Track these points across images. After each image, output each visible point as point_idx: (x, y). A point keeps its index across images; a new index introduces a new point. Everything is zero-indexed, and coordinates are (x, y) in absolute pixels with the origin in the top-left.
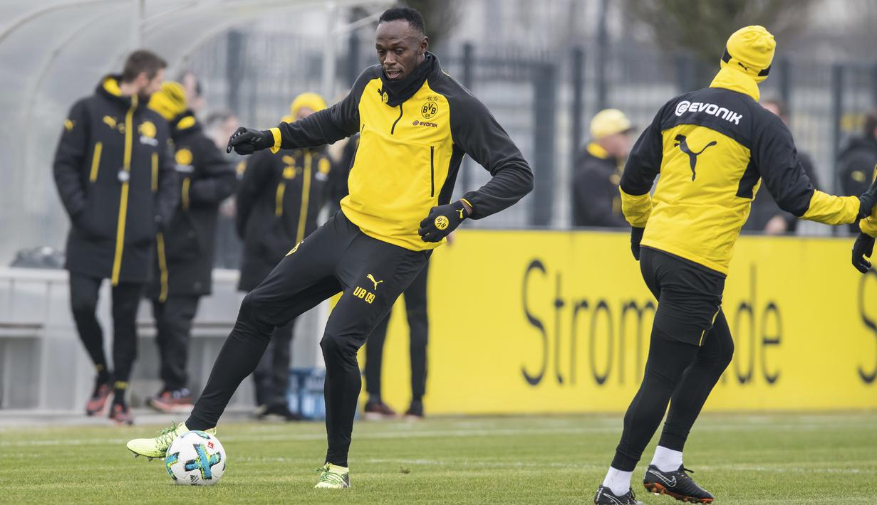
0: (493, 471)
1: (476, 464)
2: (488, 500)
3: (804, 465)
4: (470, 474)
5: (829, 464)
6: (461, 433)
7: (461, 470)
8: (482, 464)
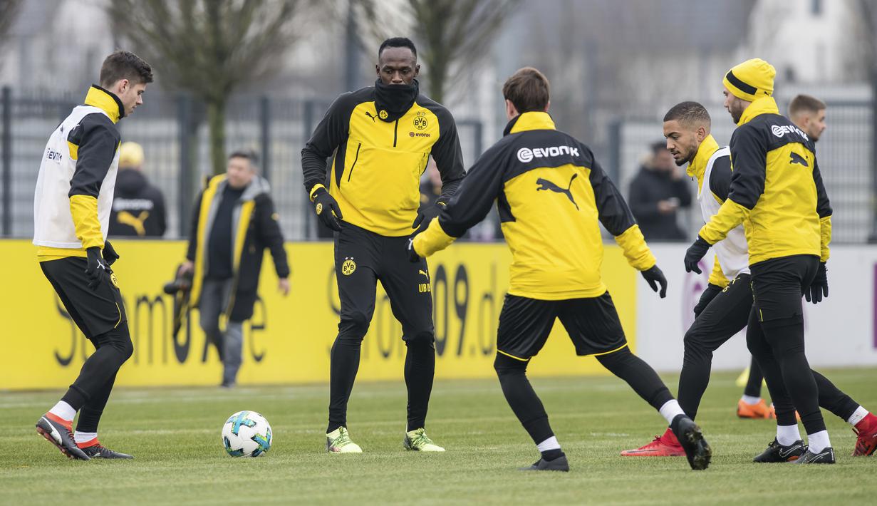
0: (34, 436)
1: (19, 431)
2: (31, 461)
3: (286, 427)
4: (15, 439)
5: (307, 426)
6: (6, 406)
7: (8, 436)
8: (25, 431)
